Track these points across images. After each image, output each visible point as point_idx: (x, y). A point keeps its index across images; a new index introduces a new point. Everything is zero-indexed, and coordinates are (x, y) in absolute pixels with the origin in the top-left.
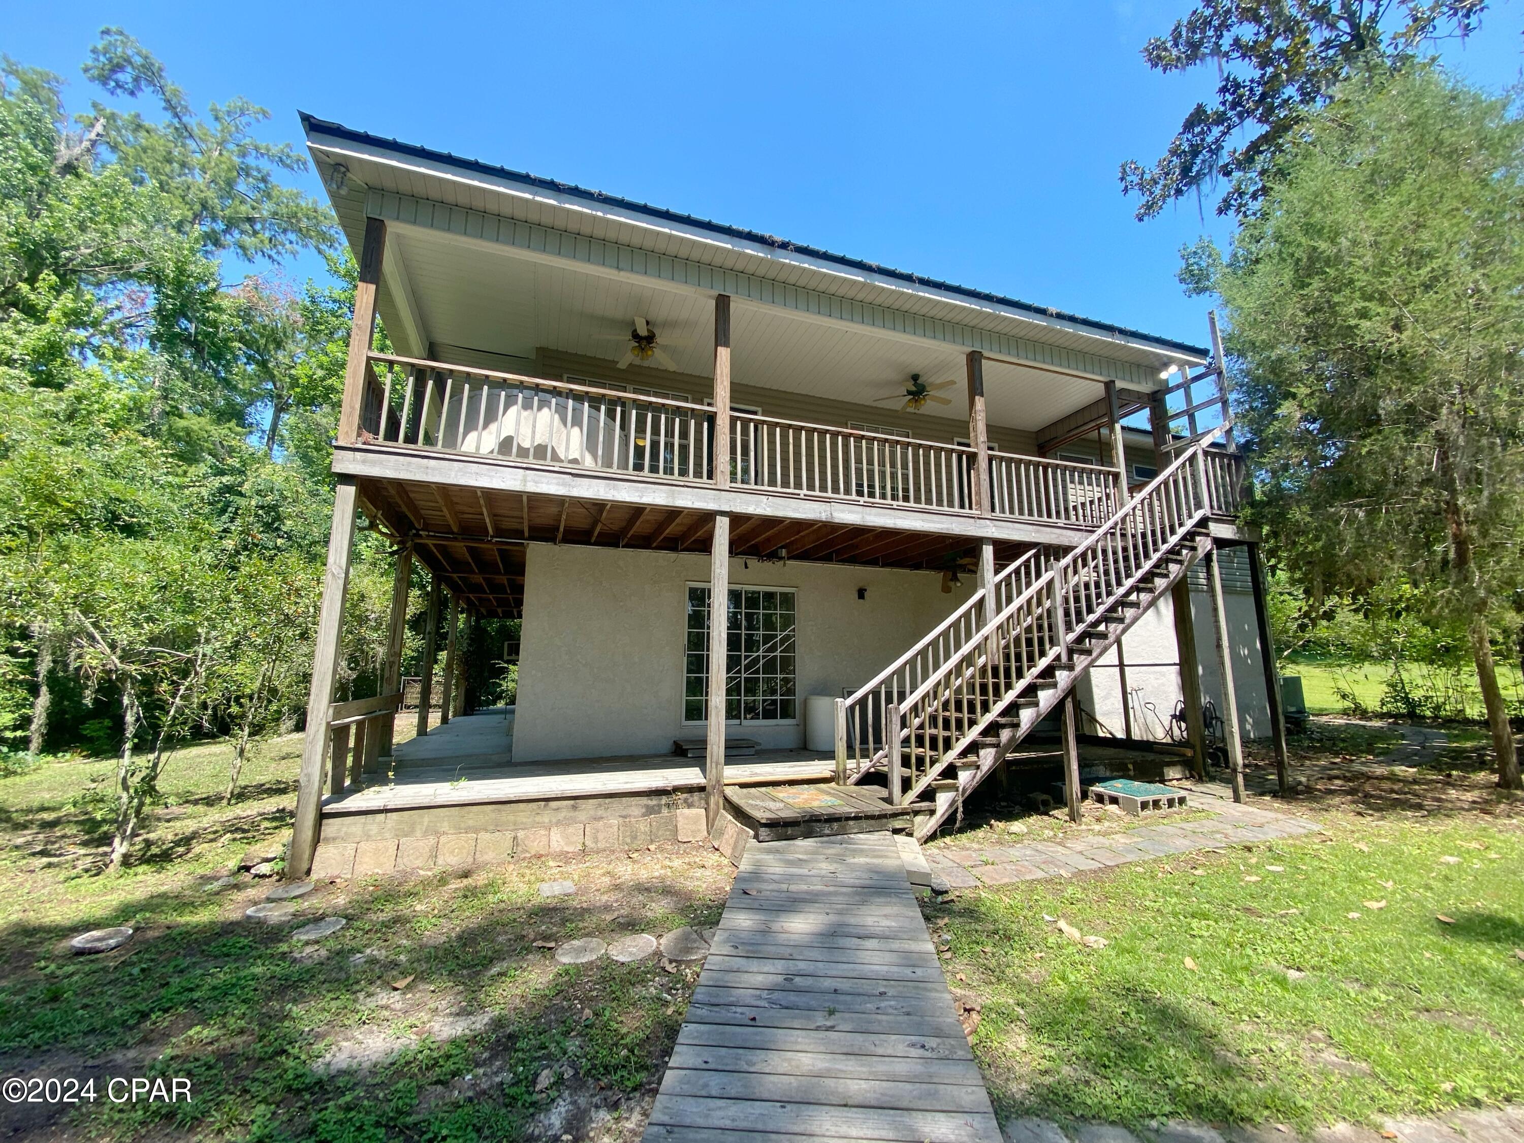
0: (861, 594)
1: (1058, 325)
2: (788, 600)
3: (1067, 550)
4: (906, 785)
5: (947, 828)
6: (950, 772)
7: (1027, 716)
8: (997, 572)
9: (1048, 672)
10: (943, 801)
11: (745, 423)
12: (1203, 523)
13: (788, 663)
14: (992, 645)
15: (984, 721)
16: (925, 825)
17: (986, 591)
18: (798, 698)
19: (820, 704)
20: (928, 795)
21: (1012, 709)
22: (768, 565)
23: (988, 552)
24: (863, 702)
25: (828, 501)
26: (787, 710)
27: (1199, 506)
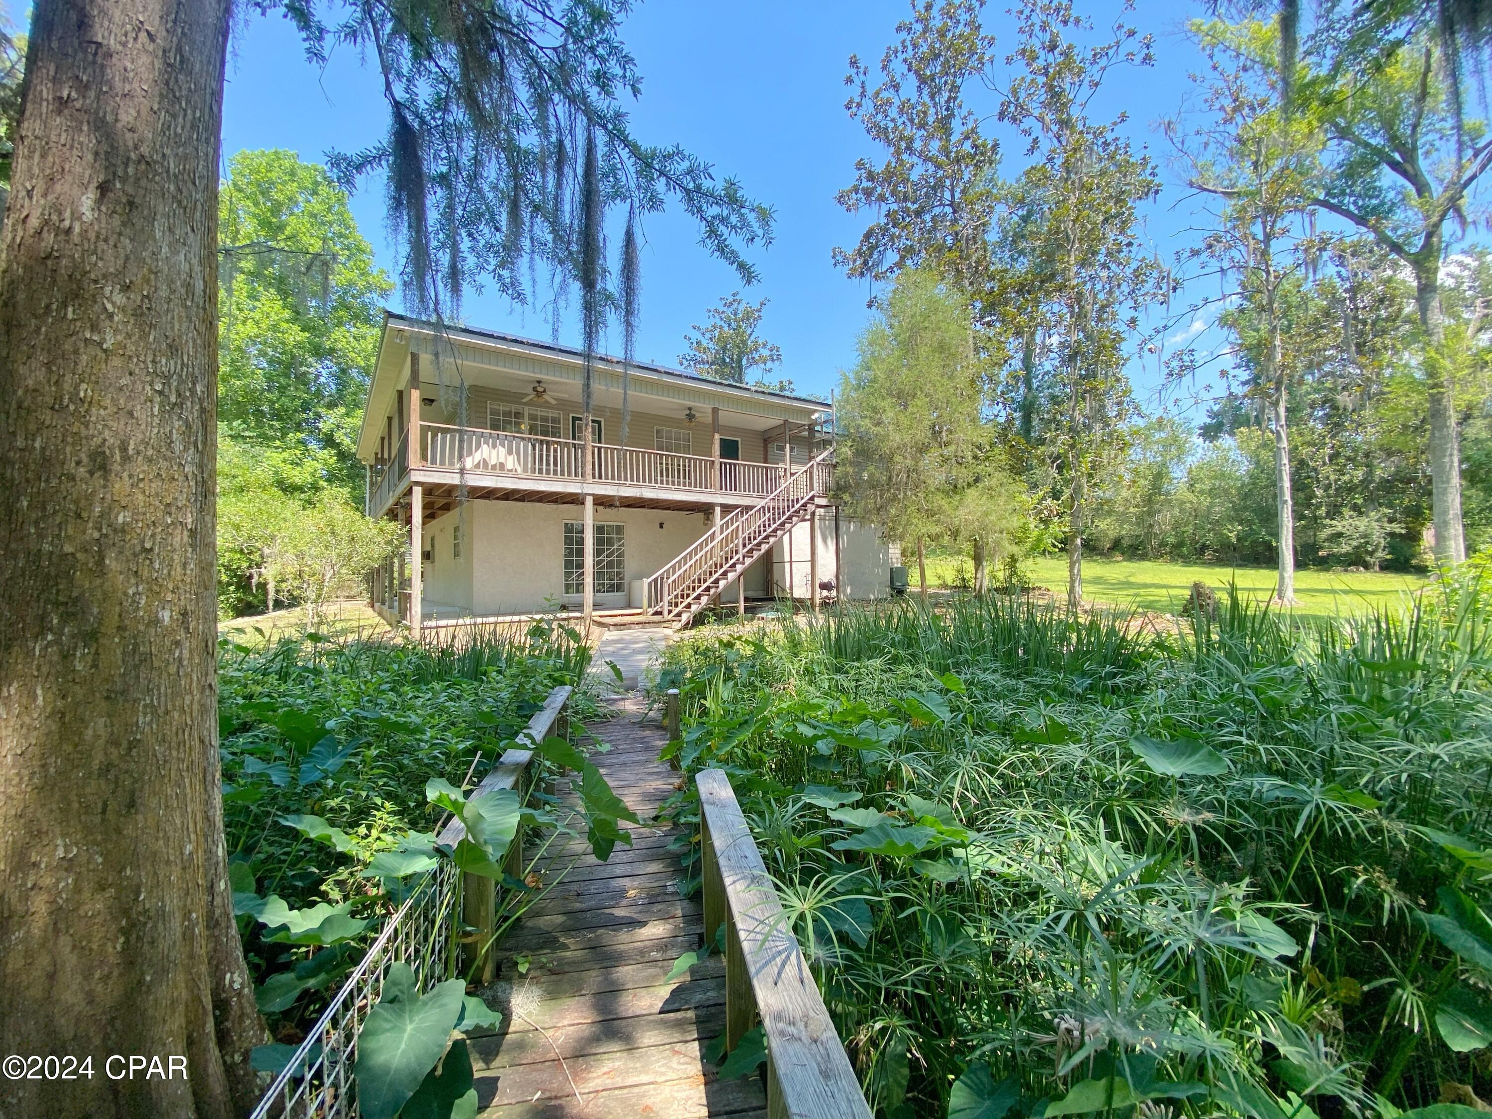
0: (661, 526)
1: (756, 396)
2: (619, 530)
3: (752, 508)
4: (670, 612)
5: (686, 627)
6: (689, 606)
7: (722, 583)
8: (722, 518)
9: (734, 565)
10: (685, 617)
11: (600, 449)
12: (812, 498)
13: (620, 563)
14: (717, 551)
15: (704, 586)
16: (677, 625)
17: (716, 528)
18: (626, 581)
19: (636, 584)
20: (679, 615)
21: (716, 581)
22: (608, 510)
23: (718, 510)
24: (656, 580)
25: (640, 486)
26: (619, 588)
27: (812, 489)
